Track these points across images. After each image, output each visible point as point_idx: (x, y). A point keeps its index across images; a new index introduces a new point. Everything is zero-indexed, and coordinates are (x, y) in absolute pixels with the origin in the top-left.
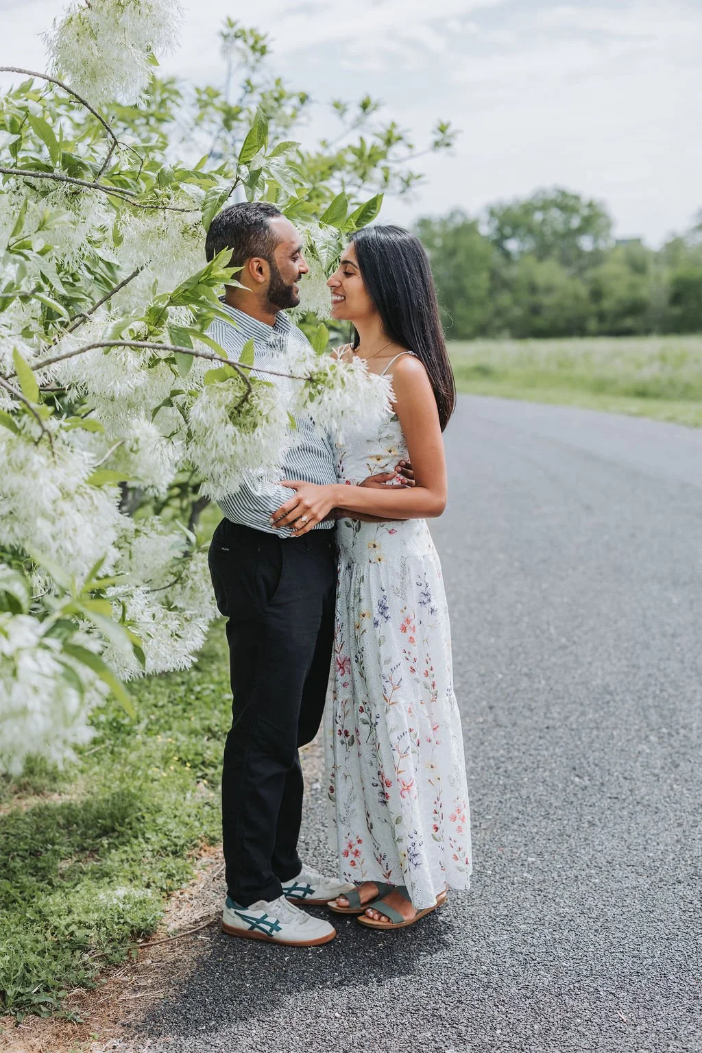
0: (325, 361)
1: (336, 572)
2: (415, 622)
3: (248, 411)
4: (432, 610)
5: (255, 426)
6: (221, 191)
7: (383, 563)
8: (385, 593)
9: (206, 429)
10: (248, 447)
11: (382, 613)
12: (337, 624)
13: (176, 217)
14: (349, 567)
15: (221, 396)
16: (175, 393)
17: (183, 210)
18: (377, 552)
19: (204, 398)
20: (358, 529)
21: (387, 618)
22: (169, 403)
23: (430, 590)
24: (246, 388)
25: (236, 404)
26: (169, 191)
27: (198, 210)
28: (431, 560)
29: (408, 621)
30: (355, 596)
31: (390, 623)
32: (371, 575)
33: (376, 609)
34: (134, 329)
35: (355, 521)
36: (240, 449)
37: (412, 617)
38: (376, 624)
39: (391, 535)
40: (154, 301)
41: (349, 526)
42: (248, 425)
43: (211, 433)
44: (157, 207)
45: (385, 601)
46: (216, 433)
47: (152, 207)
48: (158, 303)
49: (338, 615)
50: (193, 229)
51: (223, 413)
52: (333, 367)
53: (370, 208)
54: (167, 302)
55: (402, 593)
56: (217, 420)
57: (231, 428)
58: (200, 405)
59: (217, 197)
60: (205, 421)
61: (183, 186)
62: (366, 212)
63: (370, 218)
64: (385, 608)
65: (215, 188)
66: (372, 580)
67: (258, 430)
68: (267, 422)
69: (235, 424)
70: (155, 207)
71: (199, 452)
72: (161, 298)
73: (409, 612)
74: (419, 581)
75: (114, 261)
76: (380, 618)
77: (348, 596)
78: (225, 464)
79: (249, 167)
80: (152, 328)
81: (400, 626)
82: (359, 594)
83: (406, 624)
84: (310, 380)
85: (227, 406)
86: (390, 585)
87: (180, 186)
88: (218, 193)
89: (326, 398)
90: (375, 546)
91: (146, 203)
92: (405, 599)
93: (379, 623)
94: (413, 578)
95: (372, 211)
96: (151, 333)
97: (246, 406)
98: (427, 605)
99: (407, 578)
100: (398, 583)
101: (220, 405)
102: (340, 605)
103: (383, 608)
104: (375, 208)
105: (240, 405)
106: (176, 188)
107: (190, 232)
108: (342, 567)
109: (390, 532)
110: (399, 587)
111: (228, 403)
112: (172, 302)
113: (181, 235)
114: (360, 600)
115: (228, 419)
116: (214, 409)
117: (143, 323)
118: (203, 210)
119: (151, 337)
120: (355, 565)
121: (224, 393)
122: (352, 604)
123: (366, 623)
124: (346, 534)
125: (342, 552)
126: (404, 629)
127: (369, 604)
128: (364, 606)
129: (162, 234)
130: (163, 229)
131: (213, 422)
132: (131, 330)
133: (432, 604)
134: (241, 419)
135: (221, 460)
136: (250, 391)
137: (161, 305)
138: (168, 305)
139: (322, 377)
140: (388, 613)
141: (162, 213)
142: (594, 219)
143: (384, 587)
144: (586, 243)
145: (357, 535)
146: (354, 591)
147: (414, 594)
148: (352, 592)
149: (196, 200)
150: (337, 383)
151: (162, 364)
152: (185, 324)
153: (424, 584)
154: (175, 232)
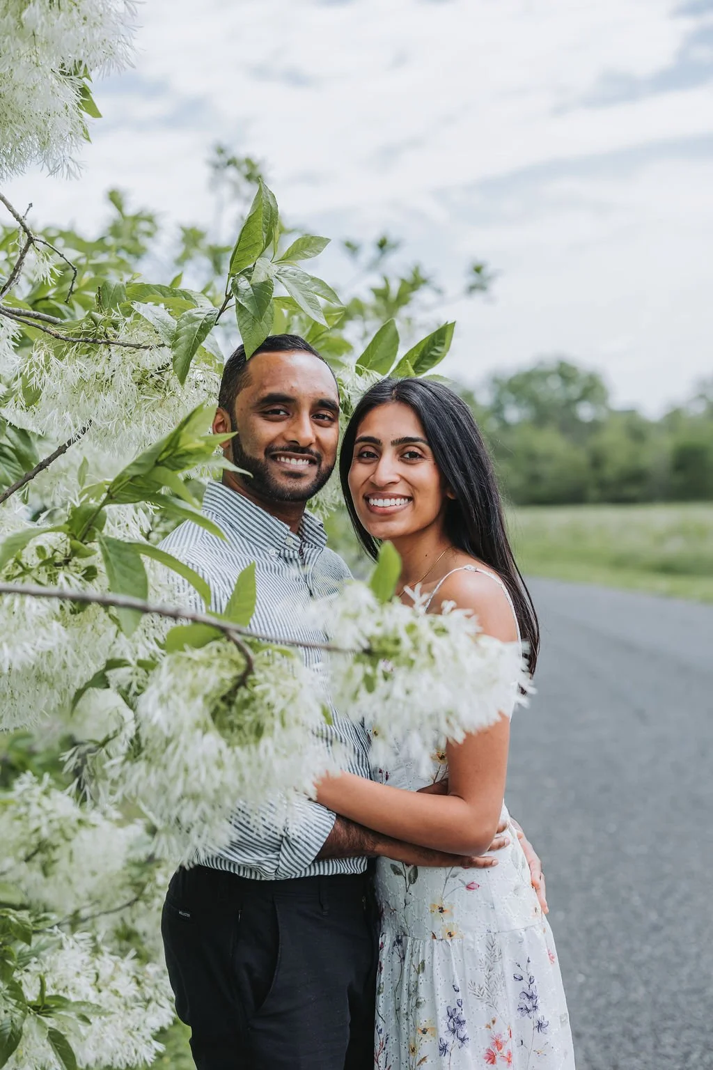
0: (398, 616)
1: (375, 949)
2: (511, 1045)
3: (246, 703)
4: (540, 1025)
5: (259, 731)
6: (202, 316)
7: (456, 941)
8: (460, 995)
9: (168, 742)
10: (247, 772)
11: (454, 1031)
12: (379, 1039)
13: (128, 357)
14: (399, 941)
15: (196, 676)
16: (113, 664)
17: (138, 347)
18: (446, 921)
19: (163, 677)
20: (413, 879)
21: (463, 1040)
22: (101, 680)
23: (537, 989)
24: (243, 662)
25: (225, 691)
26: (116, 315)
27: (163, 345)
28: (539, 933)
29: (498, 1044)
30: (409, 995)
31: (468, 1050)
32: (436, 962)
33: (443, 1024)
34: (46, 547)
35: (408, 865)
36: (230, 777)
37: (505, 1037)
38: (443, 1049)
39: (471, 892)
40: (80, 496)
41: (397, 872)
42: (246, 728)
43: (176, 747)
44: (94, 342)
45: (459, 1011)
46: (186, 748)
47: (87, 341)
48: (87, 500)
49: (380, 1023)
50: (157, 377)
51: (198, 710)
52: (411, 628)
53: (434, 344)
54: (104, 496)
55: (488, 994)
56: (188, 723)
57: (213, 741)
58: (156, 694)
59: (197, 326)
60: (164, 726)
61: (139, 307)
62: (429, 350)
63: (434, 360)
64: (461, 1023)
65: (193, 311)
66: (438, 971)
67: (266, 741)
68: (283, 724)
69: (221, 727)
70: (92, 340)
71: (153, 780)
72: (93, 492)
73: (501, 1029)
74: (519, 973)
75: (30, 427)
76: (449, 1039)
77: (397, 989)
78: (203, 805)
79: (249, 279)
80: (77, 543)
81: (484, 1052)
82: (416, 991)
83: (495, 1050)
84: (368, 652)
85: (206, 697)
86: (468, 981)
87: (135, 307)
88: (198, 319)
89: (398, 691)
90: (442, 910)
91: (78, 335)
92: (492, 1005)
93: (449, 1048)
94: (507, 967)
95: (439, 349)
96: (75, 552)
97: (243, 693)
98: (531, 1013)
99: (498, 970)
100: (481, 976)
101: (193, 694)
102: (383, 1004)
103: (456, 1022)
104: (442, 344)
105: (234, 691)
106: (128, 312)
107: (151, 381)
108: (387, 940)
109: (468, 887)
110: (483, 984)
111: (208, 689)
112: (111, 498)
113: (135, 387)
114: (418, 1004)
115: (210, 722)
116: (181, 703)
117: (64, 536)
118: (173, 347)
119: (75, 559)
120: (410, 939)
121: (201, 671)
122: (404, 1007)
123: (427, 1047)
124: (393, 884)
125: (386, 916)
126: (491, 1058)
127: (433, 1013)
128: (423, 1017)
129: (105, 384)
130: (106, 376)
131: (181, 726)
132: (41, 550)
133: (539, 1014)
134: (234, 716)
135: (195, 797)
136: (249, 669)
137: (93, 503)
138: (104, 504)
139: (390, 648)
140: (465, 1031)
141: (105, 353)
142: (592, 388)
143: (458, 985)
144: (585, 412)
145: (412, 888)
146: (409, 985)
147: (509, 996)
148: (405, 987)
149: (160, 330)
150: (421, 659)
151: (93, 608)
152: (136, 536)
153: (526, 979)
154: (124, 381)
